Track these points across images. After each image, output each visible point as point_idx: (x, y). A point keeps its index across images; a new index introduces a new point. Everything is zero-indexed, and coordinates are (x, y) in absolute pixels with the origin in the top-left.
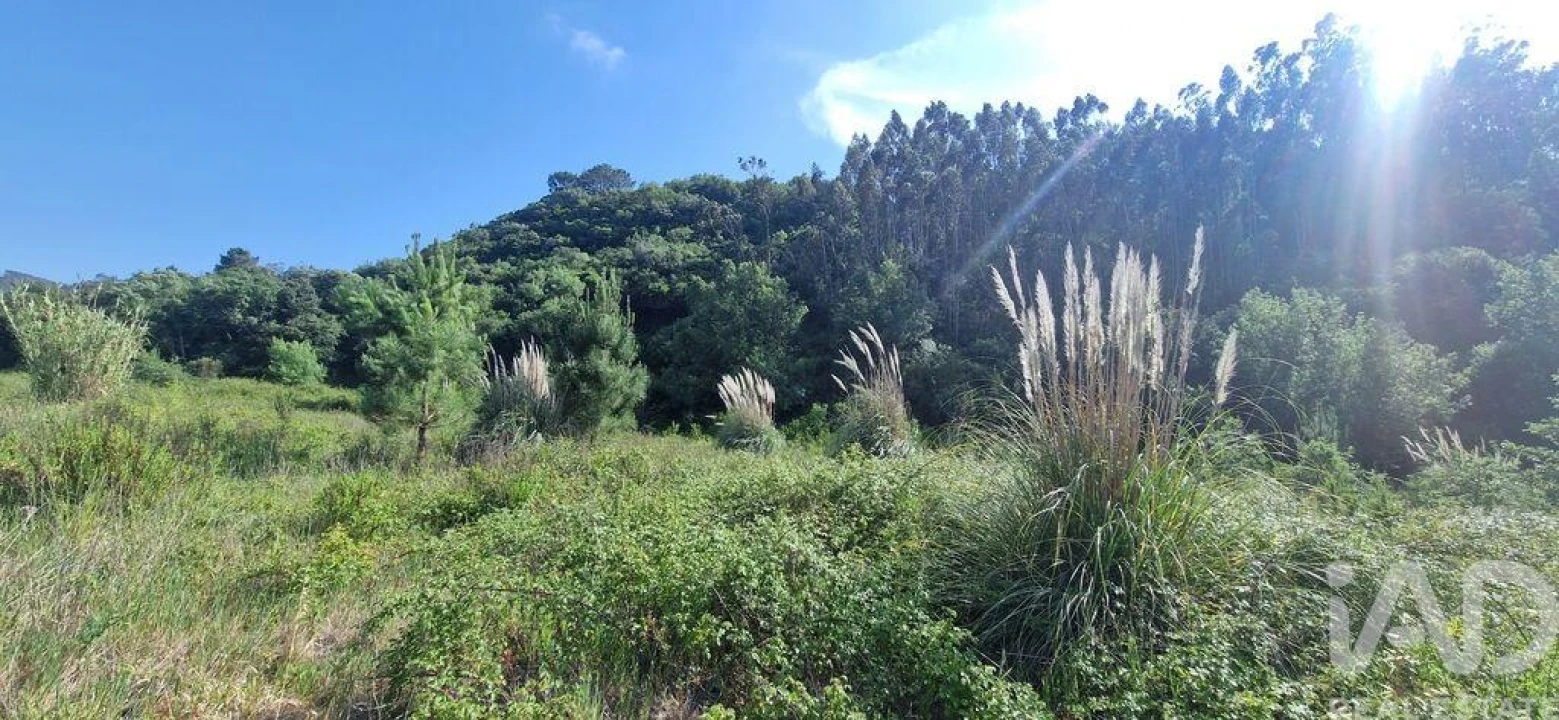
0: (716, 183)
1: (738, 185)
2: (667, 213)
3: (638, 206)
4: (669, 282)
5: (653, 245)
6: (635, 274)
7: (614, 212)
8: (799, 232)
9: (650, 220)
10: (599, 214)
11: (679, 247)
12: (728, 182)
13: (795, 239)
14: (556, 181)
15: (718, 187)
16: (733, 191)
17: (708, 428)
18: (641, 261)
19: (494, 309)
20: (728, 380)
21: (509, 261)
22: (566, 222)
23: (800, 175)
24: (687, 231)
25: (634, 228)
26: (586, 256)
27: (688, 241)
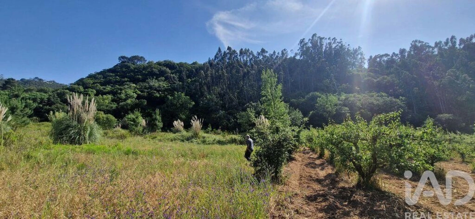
0: (171, 63)
1: (178, 64)
2: (158, 73)
3: (149, 70)
4: (159, 93)
5: (154, 83)
6: (150, 91)
7: (142, 71)
8: (194, 79)
9: (152, 75)
10: (137, 72)
11: (161, 83)
12: (174, 64)
13: (193, 81)
14: (121, 59)
15: (172, 65)
16: (176, 66)
17: (171, 131)
18: (151, 87)
19: (112, 102)
20: (175, 122)
21: (111, 86)
22: (127, 74)
23: (195, 61)
24: (163, 78)
25: (148, 77)
26: (134, 85)
27: (164, 81)
